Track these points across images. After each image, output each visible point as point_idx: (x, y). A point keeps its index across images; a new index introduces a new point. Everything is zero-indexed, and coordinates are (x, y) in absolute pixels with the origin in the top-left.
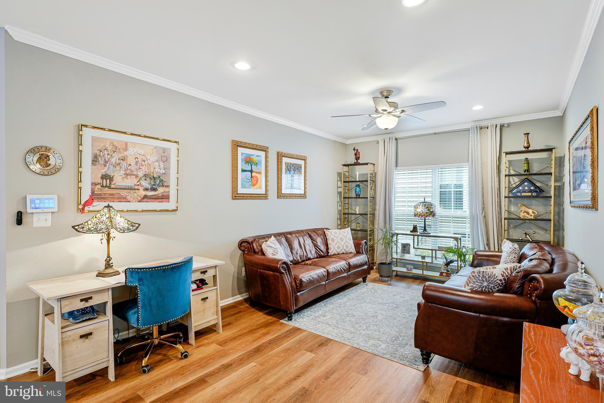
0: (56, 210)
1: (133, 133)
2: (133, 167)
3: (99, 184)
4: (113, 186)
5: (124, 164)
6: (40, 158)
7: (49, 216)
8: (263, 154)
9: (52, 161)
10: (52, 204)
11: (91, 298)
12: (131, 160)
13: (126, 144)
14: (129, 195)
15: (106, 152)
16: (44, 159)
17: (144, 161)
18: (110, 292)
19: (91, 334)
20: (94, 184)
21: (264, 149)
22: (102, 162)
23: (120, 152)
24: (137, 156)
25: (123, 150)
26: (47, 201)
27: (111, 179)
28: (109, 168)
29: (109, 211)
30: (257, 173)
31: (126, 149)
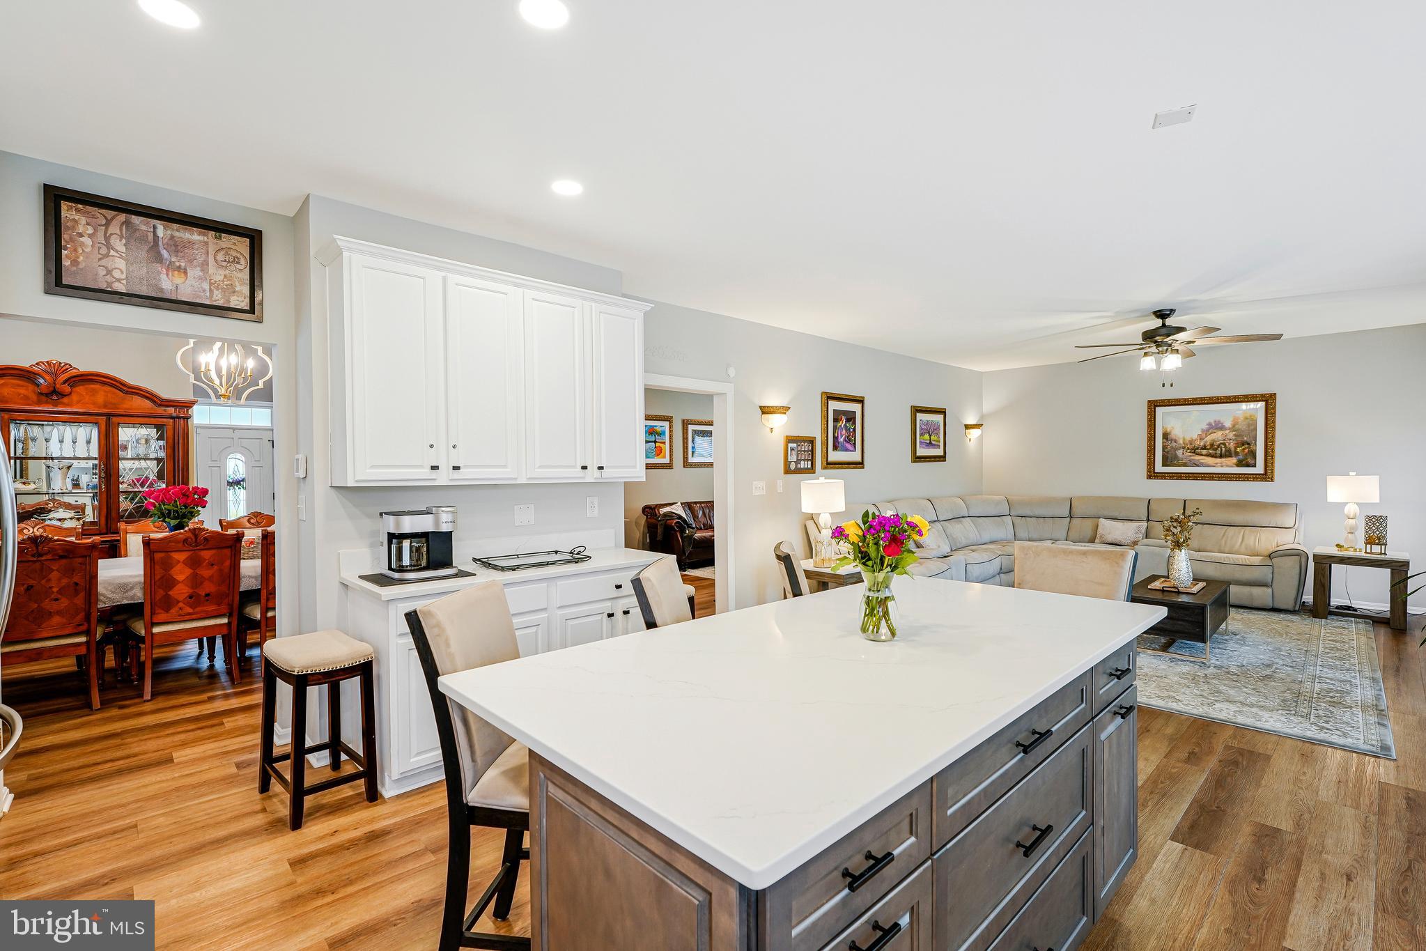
8: (666, 424)
21: (668, 419)
30: (661, 443)
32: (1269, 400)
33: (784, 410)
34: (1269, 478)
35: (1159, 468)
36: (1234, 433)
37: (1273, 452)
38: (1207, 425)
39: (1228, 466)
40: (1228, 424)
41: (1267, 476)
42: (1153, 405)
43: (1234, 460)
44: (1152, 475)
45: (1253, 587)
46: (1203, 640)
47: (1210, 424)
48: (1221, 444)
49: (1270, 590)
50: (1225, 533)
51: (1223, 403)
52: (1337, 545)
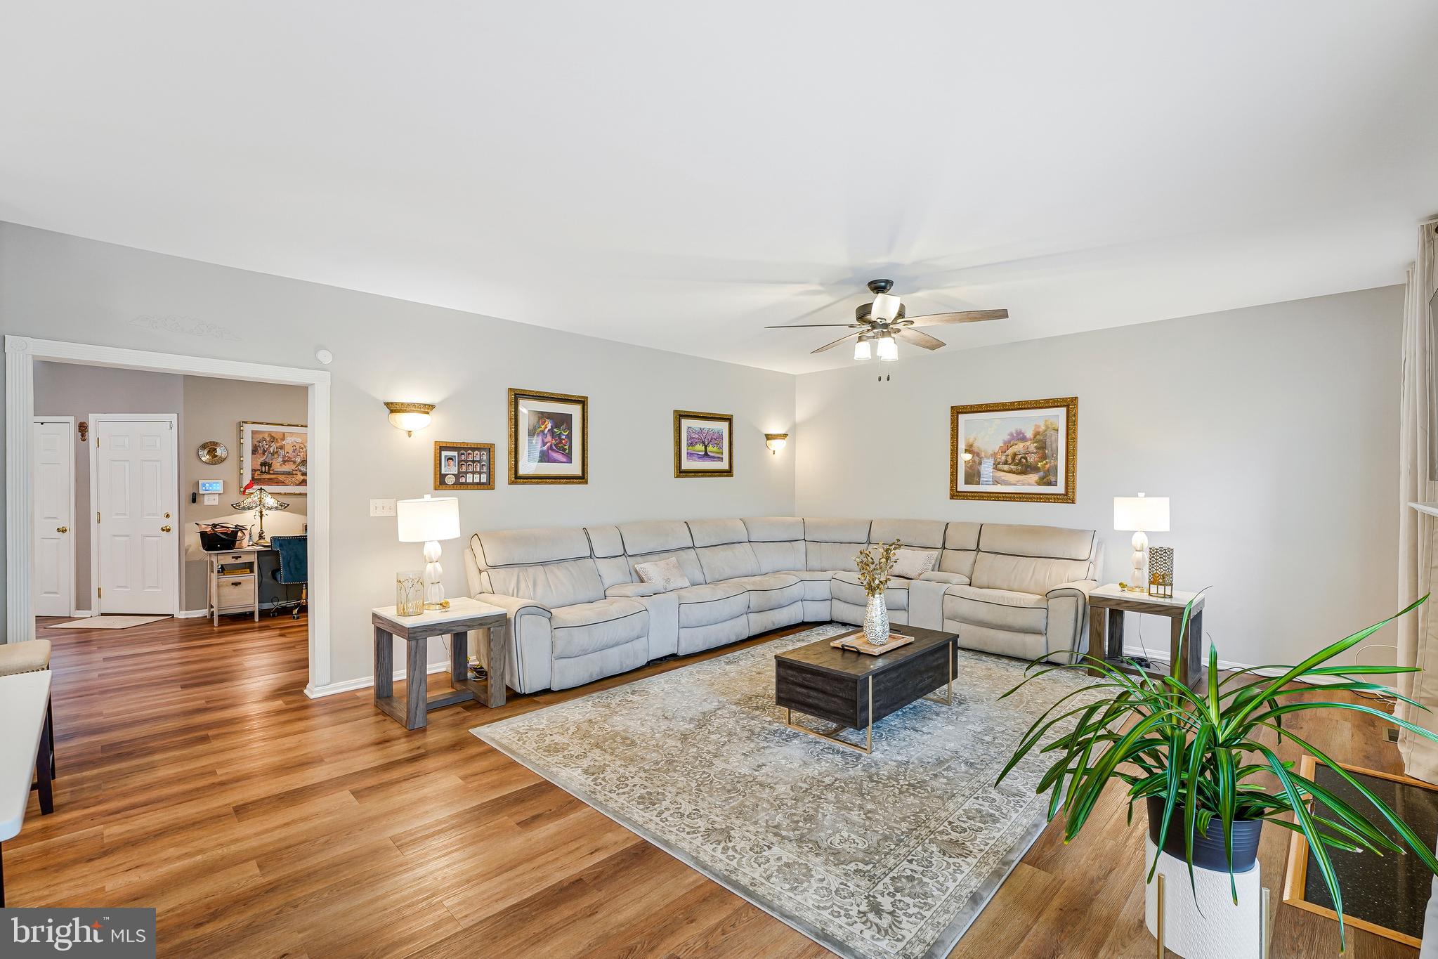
0: (222, 492)
1: (289, 423)
2: (291, 454)
3: (258, 470)
4: (271, 472)
5: (282, 452)
6: (209, 451)
7: (217, 497)
9: (219, 452)
10: (218, 487)
11: (240, 557)
12: (289, 449)
13: (284, 435)
14: (288, 479)
15: (264, 443)
16: (212, 452)
17: (302, 448)
18: (256, 555)
19: (240, 583)
20: (254, 471)
22: (260, 452)
23: (277, 442)
24: (295, 444)
25: (281, 439)
26: (214, 485)
27: (270, 466)
28: (267, 456)
29: (261, 492)
31: (283, 439)
32: (1070, 405)
33: (428, 408)
34: (1069, 499)
35: (962, 487)
36: (1035, 445)
37: (1074, 467)
38: (1009, 435)
39: (1029, 485)
40: (1029, 434)
41: (1067, 497)
42: (957, 411)
43: (1034, 477)
44: (955, 495)
45: (1026, 635)
46: (860, 725)
47: (1011, 434)
48: (1022, 457)
49: (1043, 639)
50: (1016, 565)
51: (1025, 409)
52: (1121, 584)
